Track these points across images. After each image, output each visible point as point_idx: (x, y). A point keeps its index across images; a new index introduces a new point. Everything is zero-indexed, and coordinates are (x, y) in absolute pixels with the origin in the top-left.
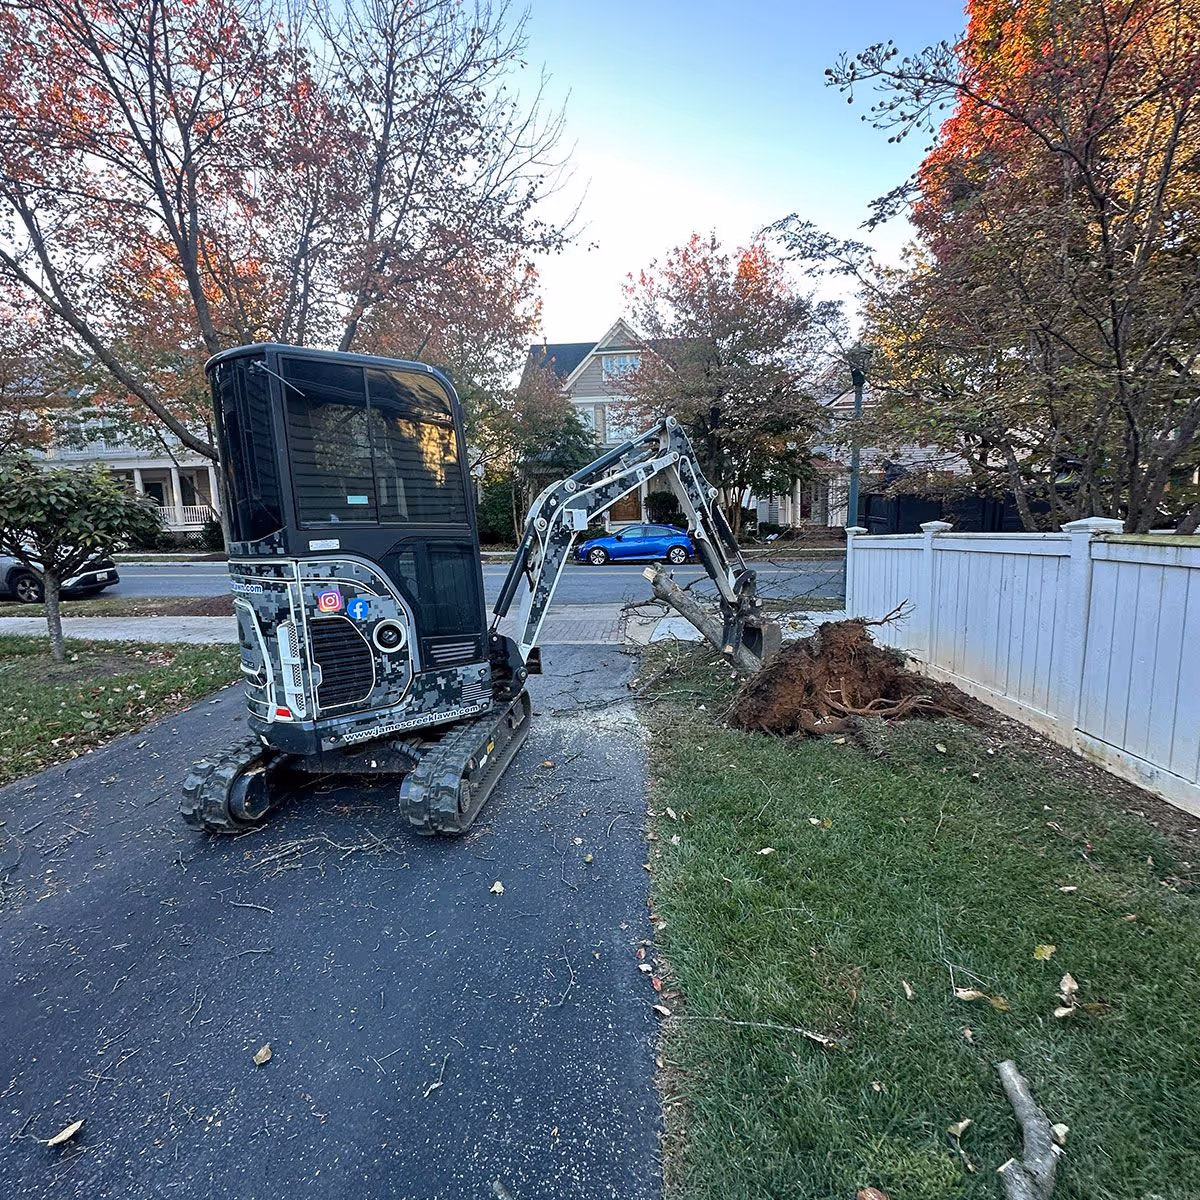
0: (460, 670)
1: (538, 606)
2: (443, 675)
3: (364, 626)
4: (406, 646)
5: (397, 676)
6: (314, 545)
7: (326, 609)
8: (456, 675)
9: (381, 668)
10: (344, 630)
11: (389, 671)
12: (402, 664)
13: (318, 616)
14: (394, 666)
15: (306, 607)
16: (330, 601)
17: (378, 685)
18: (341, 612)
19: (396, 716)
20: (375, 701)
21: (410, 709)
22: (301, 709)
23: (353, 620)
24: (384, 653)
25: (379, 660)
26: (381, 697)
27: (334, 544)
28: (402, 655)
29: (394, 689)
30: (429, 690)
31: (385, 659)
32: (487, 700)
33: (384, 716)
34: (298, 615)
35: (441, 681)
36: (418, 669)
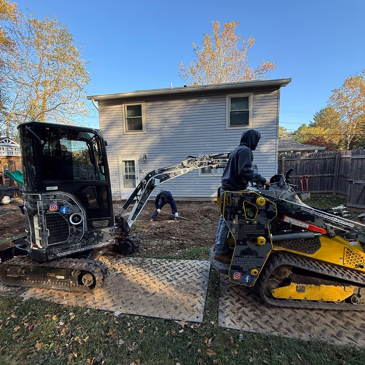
0: (103, 230)
1: (139, 208)
2: (96, 232)
3: (66, 216)
4: (82, 222)
5: (78, 233)
6: (48, 188)
7: (51, 210)
8: (101, 232)
9: (72, 230)
10: (58, 217)
11: (75, 231)
12: (80, 228)
13: (48, 213)
14: (77, 229)
15: (44, 209)
16: (53, 207)
17: (71, 236)
18: (57, 211)
19: (78, 247)
20: (69, 242)
21: (83, 244)
22: (41, 245)
23: (62, 214)
24: (74, 225)
25: (72, 227)
26: (72, 240)
27: (56, 188)
28: (81, 225)
29: (77, 237)
30: (90, 237)
31: (74, 227)
32: (113, 240)
33: (73, 247)
34: (41, 213)
35: (95, 234)
36: (86, 230)
